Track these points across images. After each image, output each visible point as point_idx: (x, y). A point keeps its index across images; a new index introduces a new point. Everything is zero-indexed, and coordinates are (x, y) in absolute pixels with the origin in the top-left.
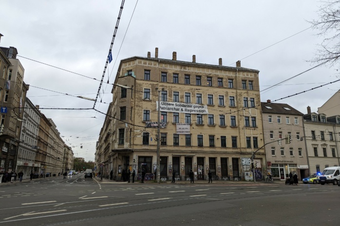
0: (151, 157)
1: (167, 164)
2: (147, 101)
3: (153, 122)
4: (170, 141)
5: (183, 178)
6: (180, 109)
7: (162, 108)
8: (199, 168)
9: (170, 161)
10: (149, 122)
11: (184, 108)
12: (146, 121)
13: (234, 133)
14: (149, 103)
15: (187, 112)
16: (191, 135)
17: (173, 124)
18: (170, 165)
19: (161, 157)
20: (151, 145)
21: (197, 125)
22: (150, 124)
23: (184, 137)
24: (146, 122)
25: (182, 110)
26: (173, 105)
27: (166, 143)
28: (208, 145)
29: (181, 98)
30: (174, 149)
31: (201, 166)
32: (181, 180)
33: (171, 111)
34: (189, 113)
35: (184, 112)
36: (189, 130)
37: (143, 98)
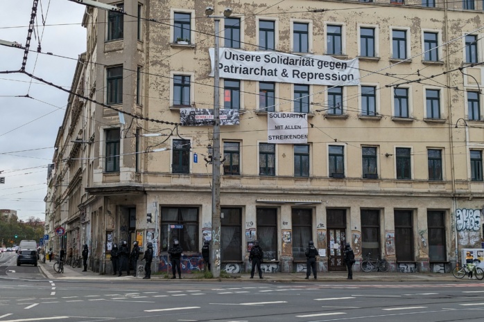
0: (197, 209)
1: (240, 227)
2: (183, 48)
3: (200, 108)
4: (250, 162)
5: (287, 266)
6: (279, 72)
7: (227, 69)
8: (332, 237)
9: (250, 218)
10: (188, 110)
11: (290, 69)
12: (182, 105)
13: (435, 137)
14: (189, 55)
15: (301, 81)
16: (308, 145)
17: (259, 114)
18: (250, 230)
19: (224, 208)
20: (195, 176)
21: (327, 117)
22: (193, 114)
23: (290, 152)
24: (182, 110)
25: (284, 73)
26: (258, 58)
27: (237, 167)
28: (359, 174)
29: (281, 38)
30: (261, 186)
31: (338, 233)
32: (281, 270)
33: (252, 77)
34: (305, 81)
35: (290, 79)
36: (304, 132)
37: (171, 40)
